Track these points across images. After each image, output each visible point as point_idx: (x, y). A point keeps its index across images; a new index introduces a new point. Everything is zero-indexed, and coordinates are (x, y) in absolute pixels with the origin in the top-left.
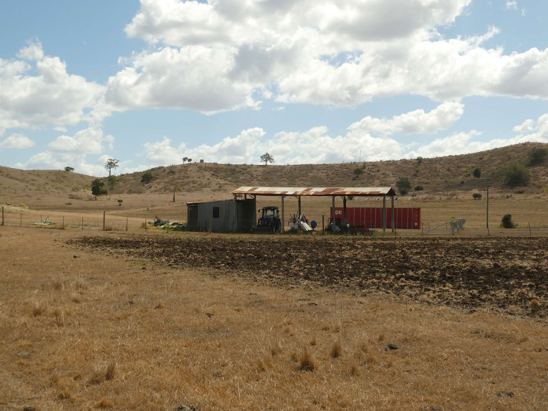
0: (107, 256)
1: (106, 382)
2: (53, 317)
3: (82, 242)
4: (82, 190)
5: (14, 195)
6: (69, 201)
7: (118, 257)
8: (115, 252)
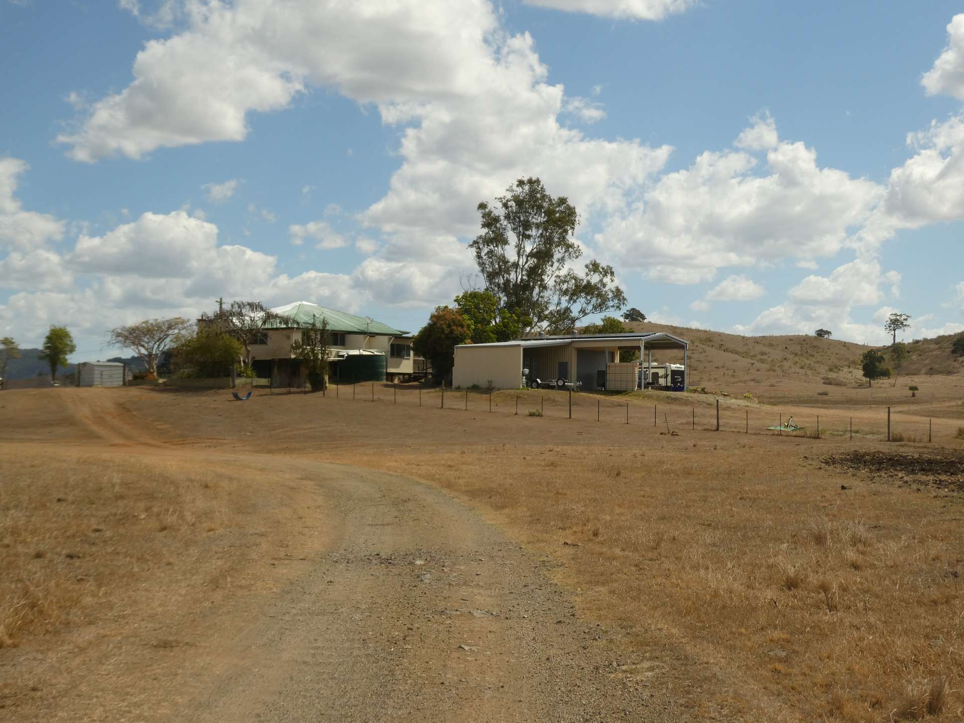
0: (900, 487)
1: (928, 717)
2: (819, 593)
3: (852, 461)
4: (846, 369)
5: (732, 380)
6: (824, 388)
7: (919, 490)
8: (914, 481)
